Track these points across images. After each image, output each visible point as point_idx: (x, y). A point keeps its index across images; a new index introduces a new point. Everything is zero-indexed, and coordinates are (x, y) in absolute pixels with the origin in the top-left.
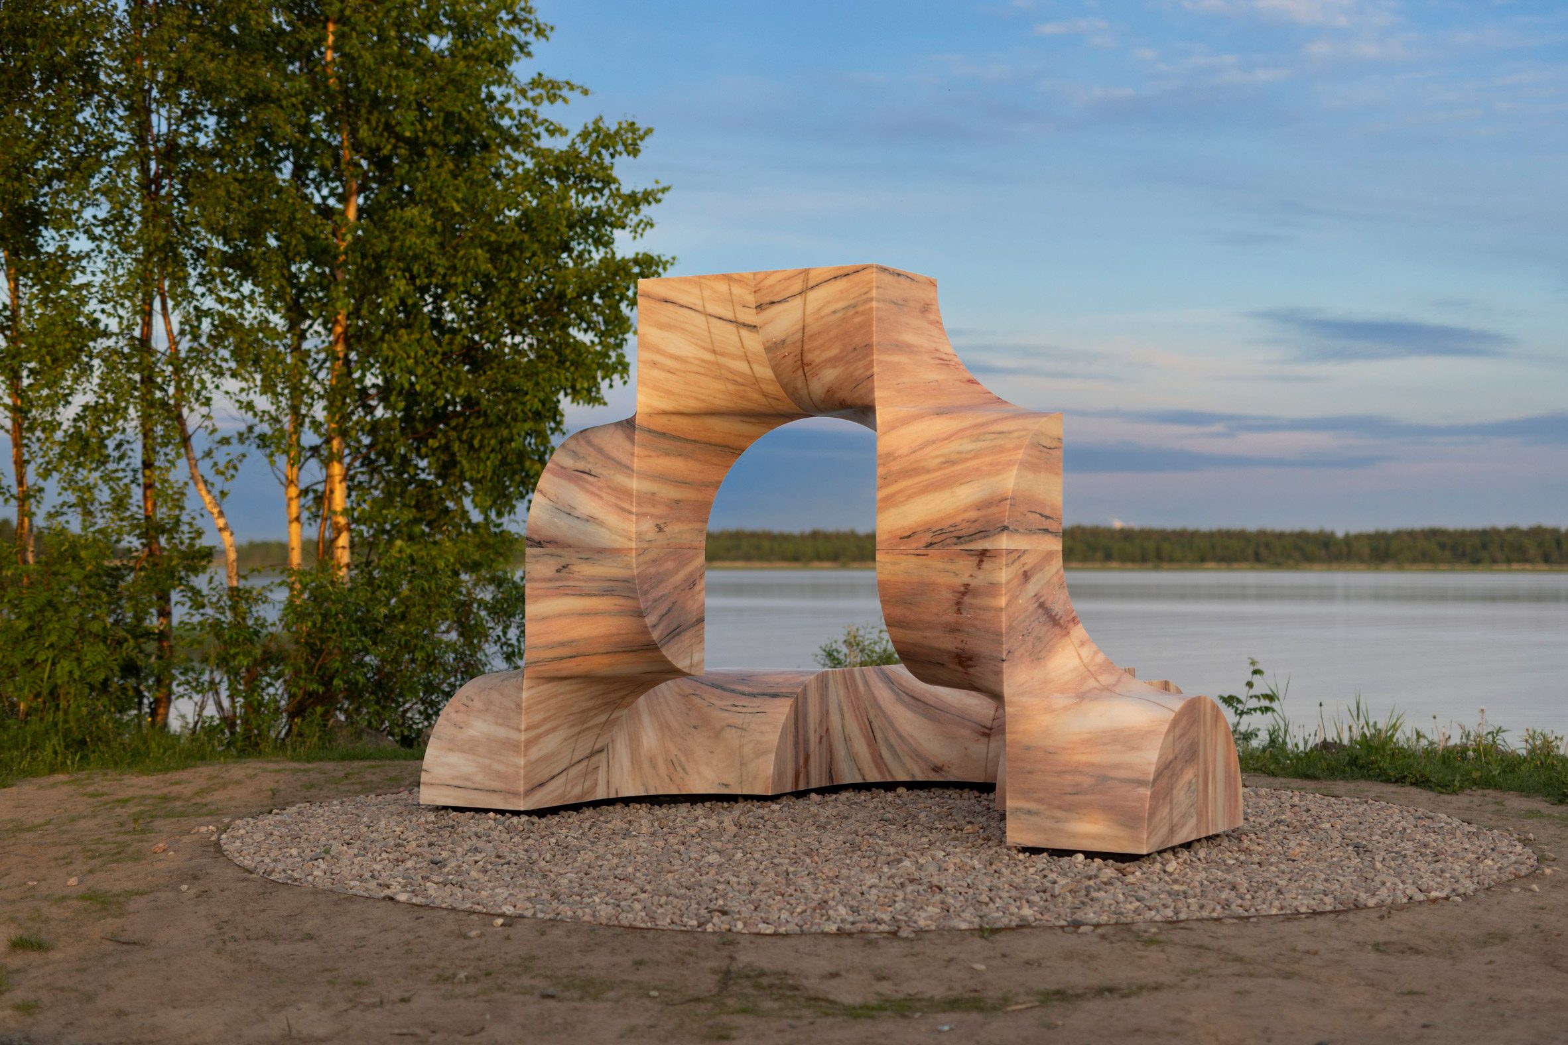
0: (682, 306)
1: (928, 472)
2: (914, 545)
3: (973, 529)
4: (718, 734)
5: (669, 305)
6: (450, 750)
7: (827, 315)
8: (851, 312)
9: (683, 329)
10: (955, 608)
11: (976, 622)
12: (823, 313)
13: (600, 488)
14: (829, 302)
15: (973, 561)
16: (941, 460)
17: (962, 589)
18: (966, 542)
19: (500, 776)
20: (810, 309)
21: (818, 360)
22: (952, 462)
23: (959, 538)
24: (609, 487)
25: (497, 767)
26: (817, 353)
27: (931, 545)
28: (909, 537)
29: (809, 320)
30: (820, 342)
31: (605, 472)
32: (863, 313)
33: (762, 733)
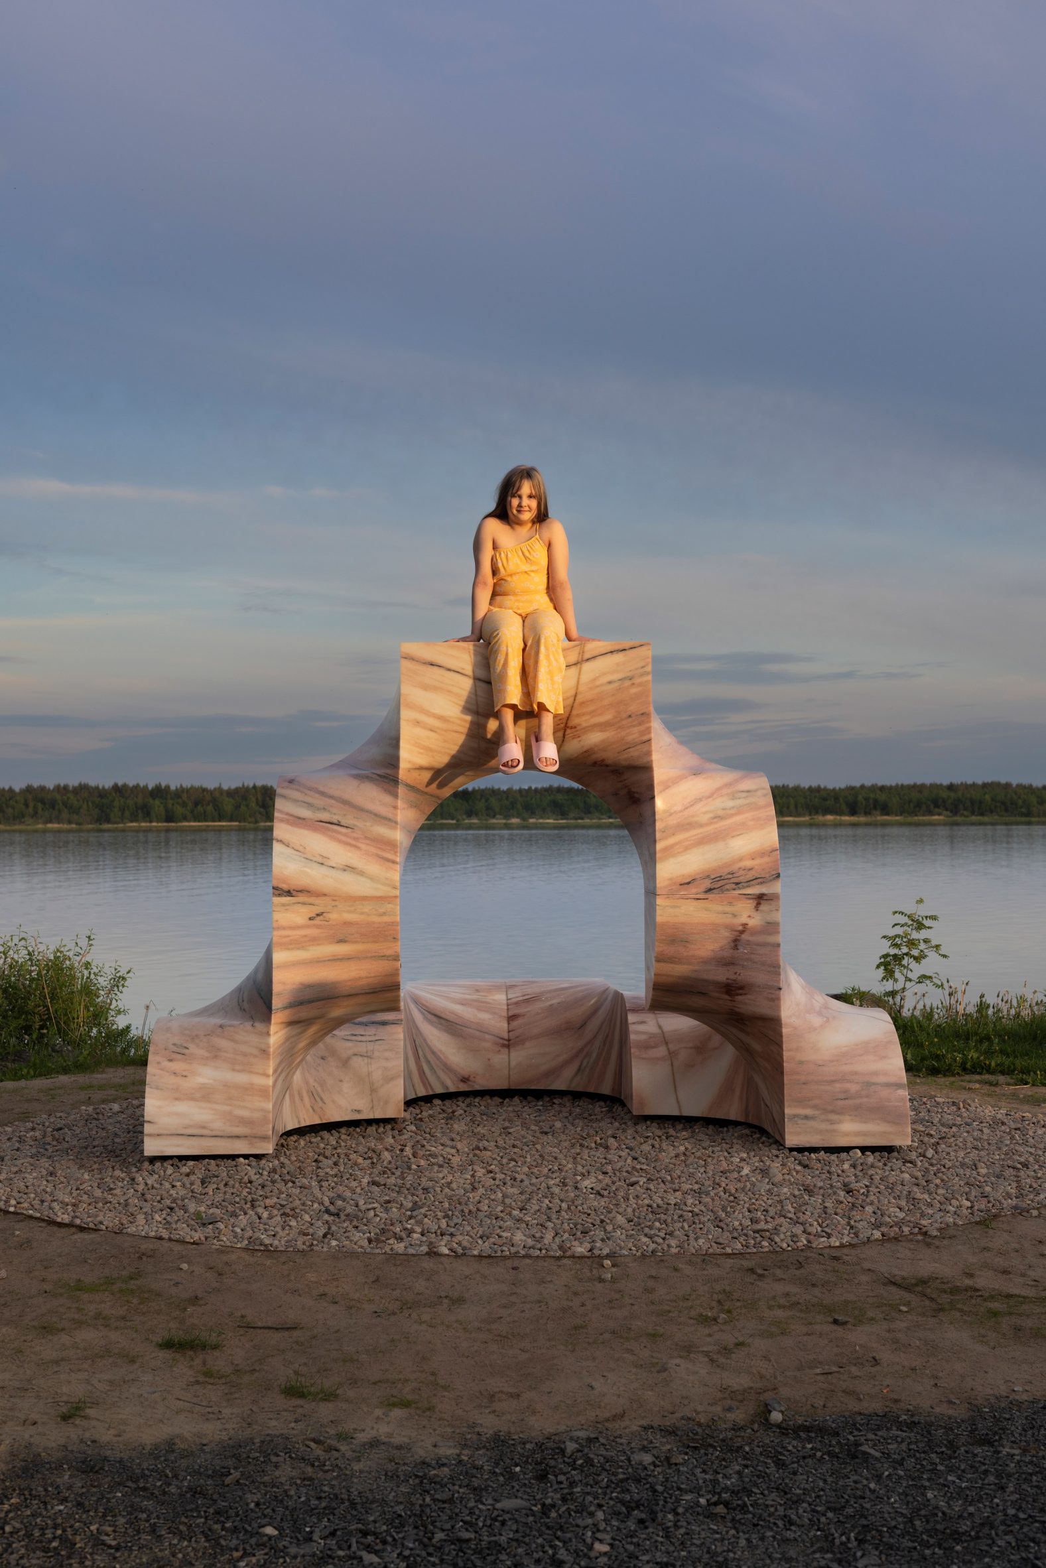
0: (449, 670)
1: (701, 826)
2: (694, 891)
3: (750, 876)
4: (345, 1063)
5: (435, 668)
6: (177, 1099)
7: (602, 685)
8: (627, 683)
9: (449, 691)
10: (733, 944)
11: (753, 956)
12: (598, 683)
13: (356, 839)
14: (604, 674)
15: (751, 904)
16: (711, 815)
17: (740, 928)
18: (744, 888)
19: (242, 1121)
20: (585, 678)
21: (584, 725)
22: (721, 818)
23: (737, 884)
24: (367, 838)
25: (239, 1112)
26: (584, 718)
27: (710, 890)
28: (689, 883)
29: (582, 688)
30: (591, 708)
31: (359, 824)
32: (640, 685)
33: (387, 1059)
